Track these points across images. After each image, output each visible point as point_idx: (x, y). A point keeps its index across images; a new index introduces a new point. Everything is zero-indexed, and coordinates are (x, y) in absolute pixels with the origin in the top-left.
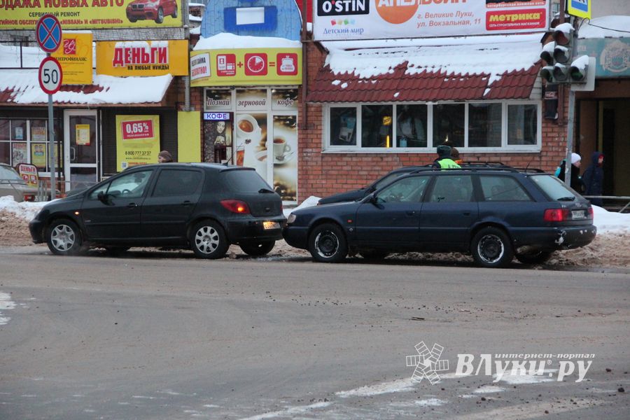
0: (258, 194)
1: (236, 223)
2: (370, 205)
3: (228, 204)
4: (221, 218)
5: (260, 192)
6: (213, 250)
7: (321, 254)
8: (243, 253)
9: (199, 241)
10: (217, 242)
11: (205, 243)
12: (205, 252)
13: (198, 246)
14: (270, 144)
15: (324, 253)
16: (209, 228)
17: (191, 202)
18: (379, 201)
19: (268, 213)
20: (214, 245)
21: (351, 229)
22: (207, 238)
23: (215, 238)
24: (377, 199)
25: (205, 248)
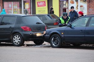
0: (36, 24)
1: (26, 34)
2: (69, 27)
3: (24, 28)
4: (21, 33)
5: (36, 23)
6: (19, 43)
7: (54, 45)
8: (34, 44)
9: (14, 40)
10: (20, 41)
11: (16, 41)
12: (16, 44)
13: (14, 42)
14: (79, 7)
15: (55, 44)
16: (17, 36)
17: (12, 27)
18: (72, 26)
19: (39, 31)
20: (19, 42)
21: (63, 36)
22: (17, 39)
23: (19, 39)
24: (71, 26)
25: (16, 43)
